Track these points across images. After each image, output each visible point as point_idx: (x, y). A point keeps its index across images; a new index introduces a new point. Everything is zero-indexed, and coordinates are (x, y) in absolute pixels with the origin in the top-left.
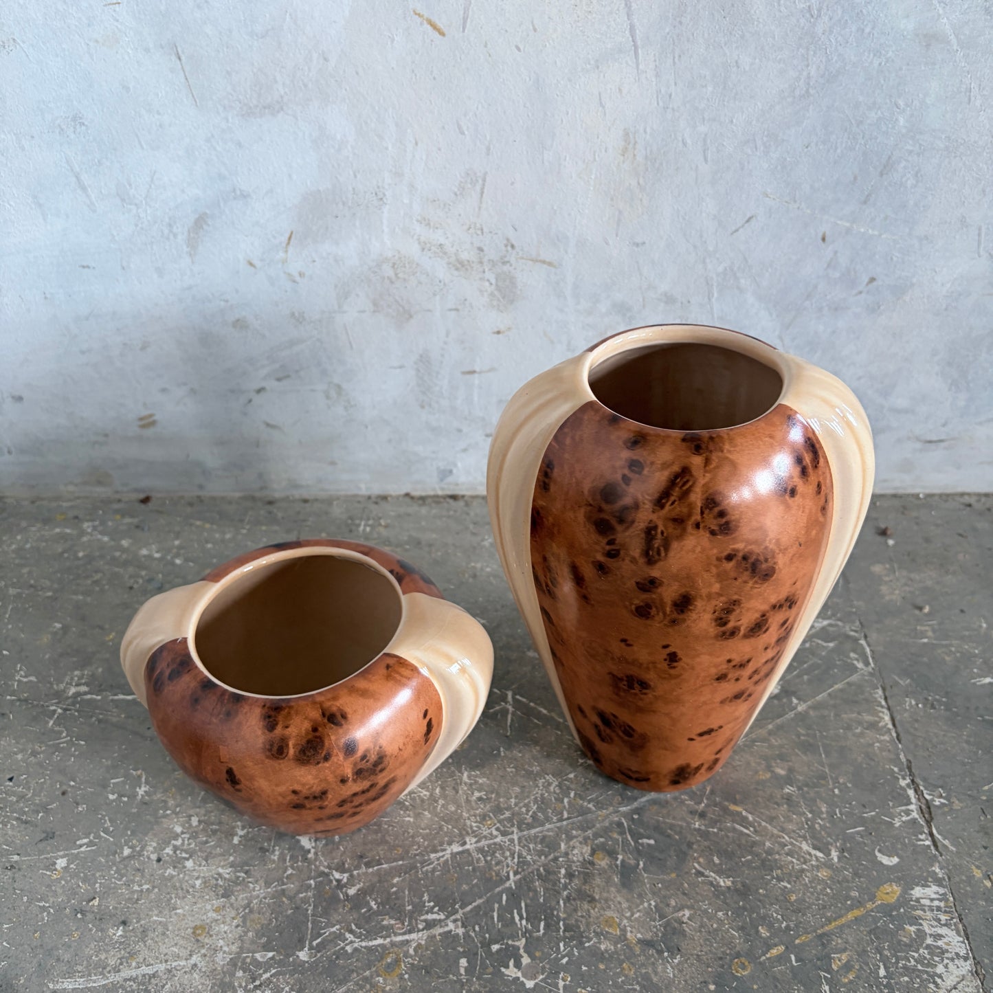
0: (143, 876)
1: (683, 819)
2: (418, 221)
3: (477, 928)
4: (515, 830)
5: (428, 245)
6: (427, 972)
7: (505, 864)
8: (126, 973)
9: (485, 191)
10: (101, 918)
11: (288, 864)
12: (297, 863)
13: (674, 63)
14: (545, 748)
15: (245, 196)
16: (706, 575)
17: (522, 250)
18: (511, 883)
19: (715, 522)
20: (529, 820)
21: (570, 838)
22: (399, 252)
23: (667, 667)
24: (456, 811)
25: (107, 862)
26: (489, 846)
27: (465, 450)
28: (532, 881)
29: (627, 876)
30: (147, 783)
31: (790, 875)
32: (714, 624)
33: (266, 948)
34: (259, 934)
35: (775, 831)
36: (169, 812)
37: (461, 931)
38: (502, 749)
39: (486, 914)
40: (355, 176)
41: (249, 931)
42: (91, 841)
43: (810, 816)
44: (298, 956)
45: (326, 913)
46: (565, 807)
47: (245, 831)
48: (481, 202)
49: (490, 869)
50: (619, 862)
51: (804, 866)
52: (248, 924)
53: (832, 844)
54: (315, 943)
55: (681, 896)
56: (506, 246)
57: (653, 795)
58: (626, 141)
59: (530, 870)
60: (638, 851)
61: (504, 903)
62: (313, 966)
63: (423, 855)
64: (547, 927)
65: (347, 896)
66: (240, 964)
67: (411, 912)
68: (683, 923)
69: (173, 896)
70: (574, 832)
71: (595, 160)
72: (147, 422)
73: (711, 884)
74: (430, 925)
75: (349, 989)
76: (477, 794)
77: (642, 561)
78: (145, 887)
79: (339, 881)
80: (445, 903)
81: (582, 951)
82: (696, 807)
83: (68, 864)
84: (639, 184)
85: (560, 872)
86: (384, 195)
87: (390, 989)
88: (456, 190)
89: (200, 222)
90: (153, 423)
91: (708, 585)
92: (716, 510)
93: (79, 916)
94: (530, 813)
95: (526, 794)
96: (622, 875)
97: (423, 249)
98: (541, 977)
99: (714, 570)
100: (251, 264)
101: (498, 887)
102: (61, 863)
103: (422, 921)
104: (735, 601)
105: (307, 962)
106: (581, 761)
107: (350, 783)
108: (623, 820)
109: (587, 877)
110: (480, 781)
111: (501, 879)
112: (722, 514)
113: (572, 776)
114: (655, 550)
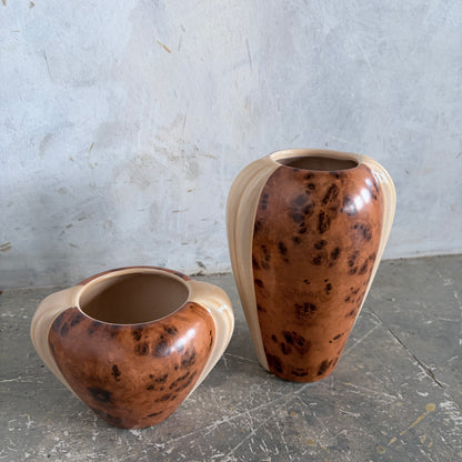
1: (326, 392)
2: (154, 137)
3: (243, 457)
4: (247, 409)
5: (159, 149)
7: (247, 425)
9: (186, 123)
11: (128, 445)
12: (133, 443)
14: (248, 373)
15: (72, 125)
16: (346, 237)
17: (202, 151)
18: (253, 433)
20: (252, 404)
21: (275, 408)
22: (145, 152)
23: (325, 293)
24: (213, 406)
26: (236, 418)
27: (172, 252)
28: (264, 430)
30: (31, 419)
31: (385, 407)
32: (348, 265)
35: (370, 391)
36: (49, 431)
38: (227, 376)
39: (246, 449)
43: (382, 382)
46: (267, 396)
47: (98, 433)
48: (184, 129)
49: (240, 428)
50: (303, 415)
51: (389, 403)
53: (397, 392)
55: (339, 424)
56: (194, 149)
58: (246, 101)
59: (261, 426)
60: (311, 409)
61: (253, 442)
63: (203, 428)
64: (279, 449)
65: (167, 454)
67: (206, 456)
68: (345, 436)
72: (5, 248)
73: (351, 417)
76: (221, 397)
77: (317, 232)
79: (160, 448)
80: (222, 449)
81: (302, 458)
82: (330, 386)
84: (252, 120)
85: (276, 424)
86: (140, 125)
88: (173, 122)
89: (48, 138)
90: (9, 248)
91: (347, 242)
92: (349, 203)
94: (251, 401)
95: (246, 393)
96: (307, 420)
97: (156, 151)
99: (349, 234)
100: (71, 159)
101: (247, 436)
103: (212, 459)
104: (357, 252)
106: (268, 376)
107: (179, 370)
108: (298, 397)
110: (221, 391)
111: (248, 432)
113: (266, 382)
114: (324, 225)
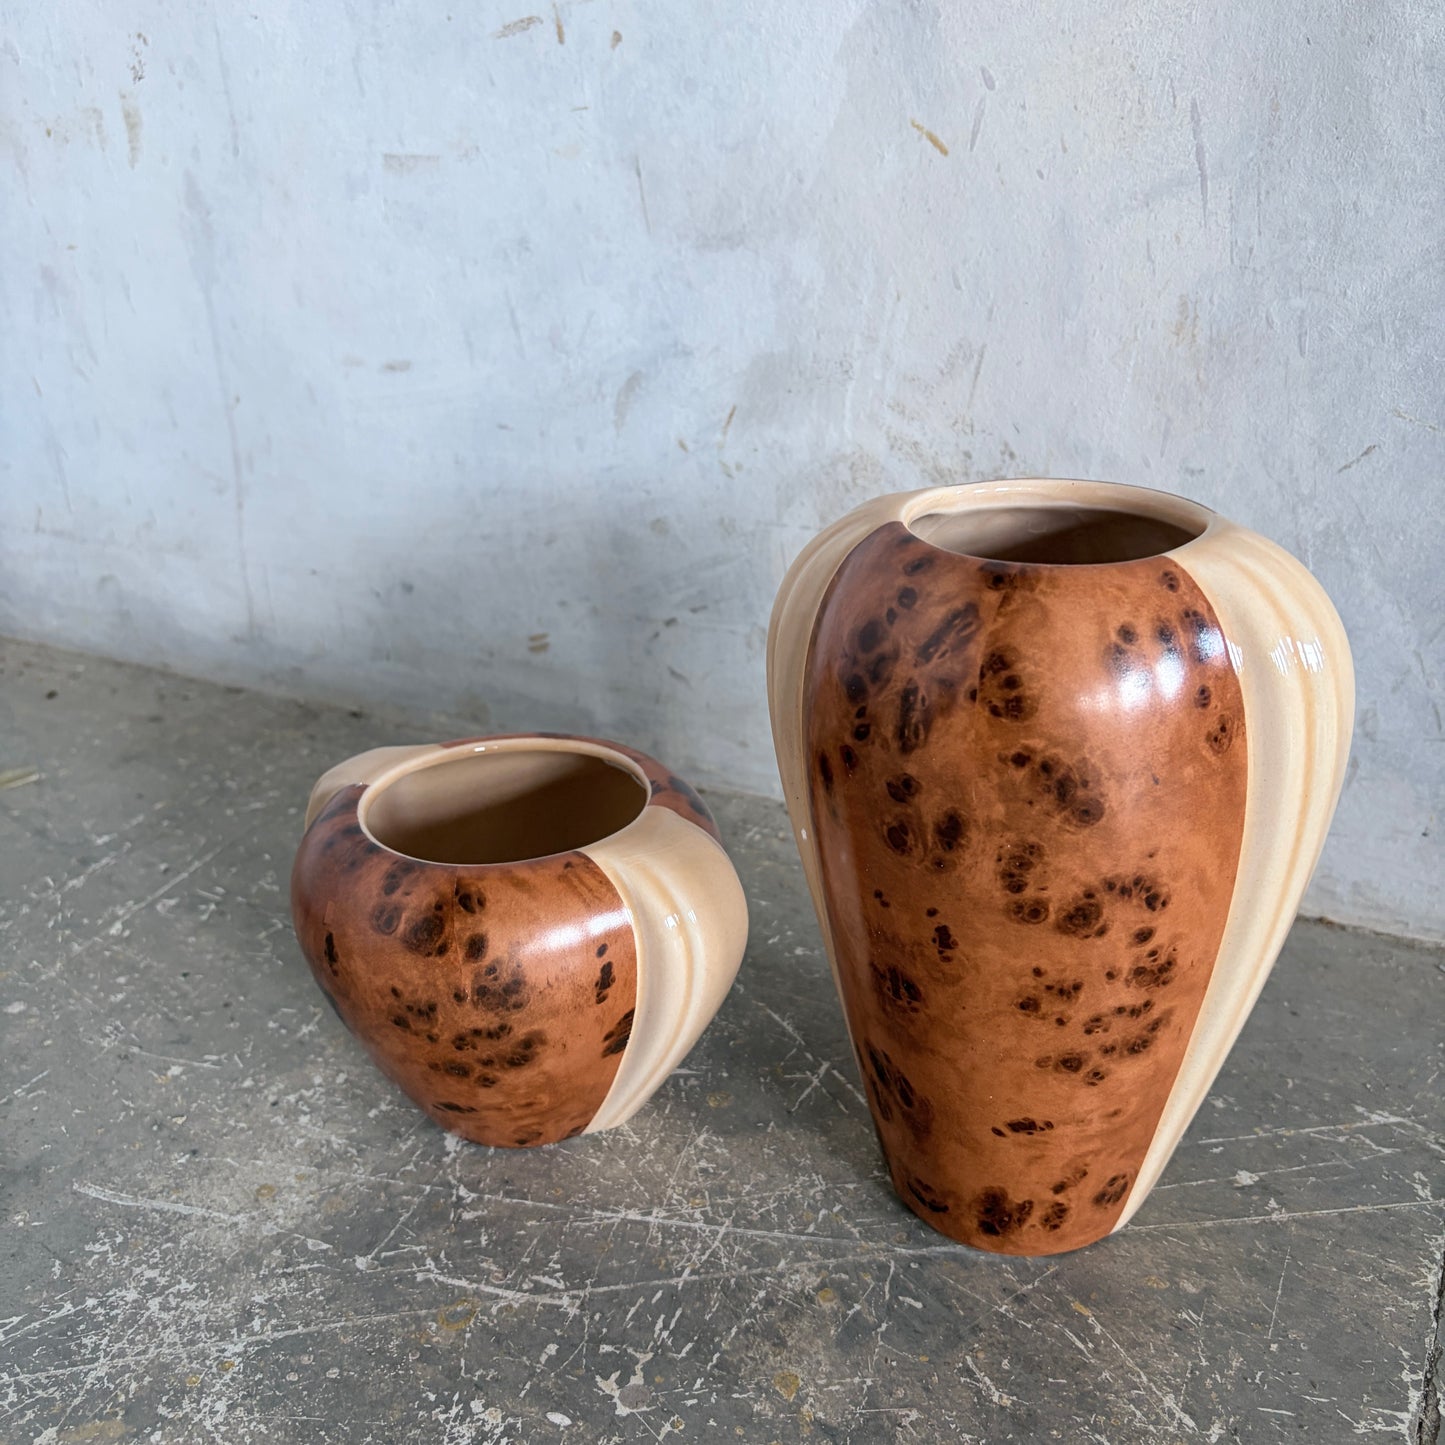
0: (247, 1113)
1: (987, 1294)
2: (889, 406)
3: (597, 1317)
4: (728, 1222)
5: (900, 442)
6: (497, 1341)
7: (686, 1256)
8: (158, 1204)
9: (982, 372)
10: (176, 1139)
11: (414, 1158)
12: (425, 1161)
13: (1259, 202)
14: (834, 1143)
15: (687, 353)
16: (982, 784)
17: (1025, 462)
18: (679, 1282)
19: (999, 693)
20: (755, 1216)
21: (799, 1257)
22: (861, 448)
23: (938, 956)
24: (663, 1173)
25: (221, 1085)
26: (679, 1228)
28: (710, 1290)
29: (853, 1334)
30: (318, 1023)
31: (1119, 1430)
32: (999, 883)
33: (325, 1238)
34: (328, 1220)
35: (1130, 1363)
36: (320, 1059)
37: (573, 1312)
38: (772, 1124)
39: (620, 1305)
40: (818, 337)
41: (319, 1211)
42: (219, 1060)
43: (1204, 1363)
44: (354, 1261)
45: (420, 1227)
46: (816, 1219)
47: (390, 1107)
48: (974, 387)
49: (663, 1254)
50: (851, 1312)
51: (1151, 1428)
52: (324, 1204)
53: (1219, 1416)
54: (383, 1255)
55: (919, 1390)
56: (1003, 453)
57: (959, 1249)
58: (1181, 313)
59: (716, 1276)
60: (889, 1309)
61: (654, 1301)
62: (365, 1278)
63: (586, 1208)
64: (694, 1352)
65: (460, 1217)
66: (283, 1243)
67: (526, 1266)
68: (900, 1425)
69: (264, 1145)
70: (810, 1253)
71: (1136, 338)
72: (538, 645)
73: (978, 1392)
74: (538, 1289)
75: (388, 1321)
76: (703, 1164)
77: (895, 745)
78: (242, 1125)
79: (460, 1198)
80: (574, 1273)
81: (724, 1401)
82: (1018, 1286)
83: (182, 1074)
84: (1198, 379)
85: (756, 1294)
86: (851, 366)
87: (438, 1342)
88: (942, 366)
89: (633, 382)
90: (544, 647)
91: (986, 803)
92: (1004, 674)
93: (155, 1128)
94: (761, 1211)
95: (772, 1186)
96: (846, 1329)
97: (892, 447)
98: (645, 1409)
99: (995, 778)
100: (682, 446)
101: (659, 1279)
102: (175, 1070)
103: (531, 1281)
104: (1032, 847)
105: (361, 1271)
106: (876, 1173)
107: (468, 1006)
108: (892, 1264)
109: (792, 1313)
110: (718, 1151)
111: (670, 1271)
112: (1012, 683)
113: (851, 1186)
114: (912, 728)
